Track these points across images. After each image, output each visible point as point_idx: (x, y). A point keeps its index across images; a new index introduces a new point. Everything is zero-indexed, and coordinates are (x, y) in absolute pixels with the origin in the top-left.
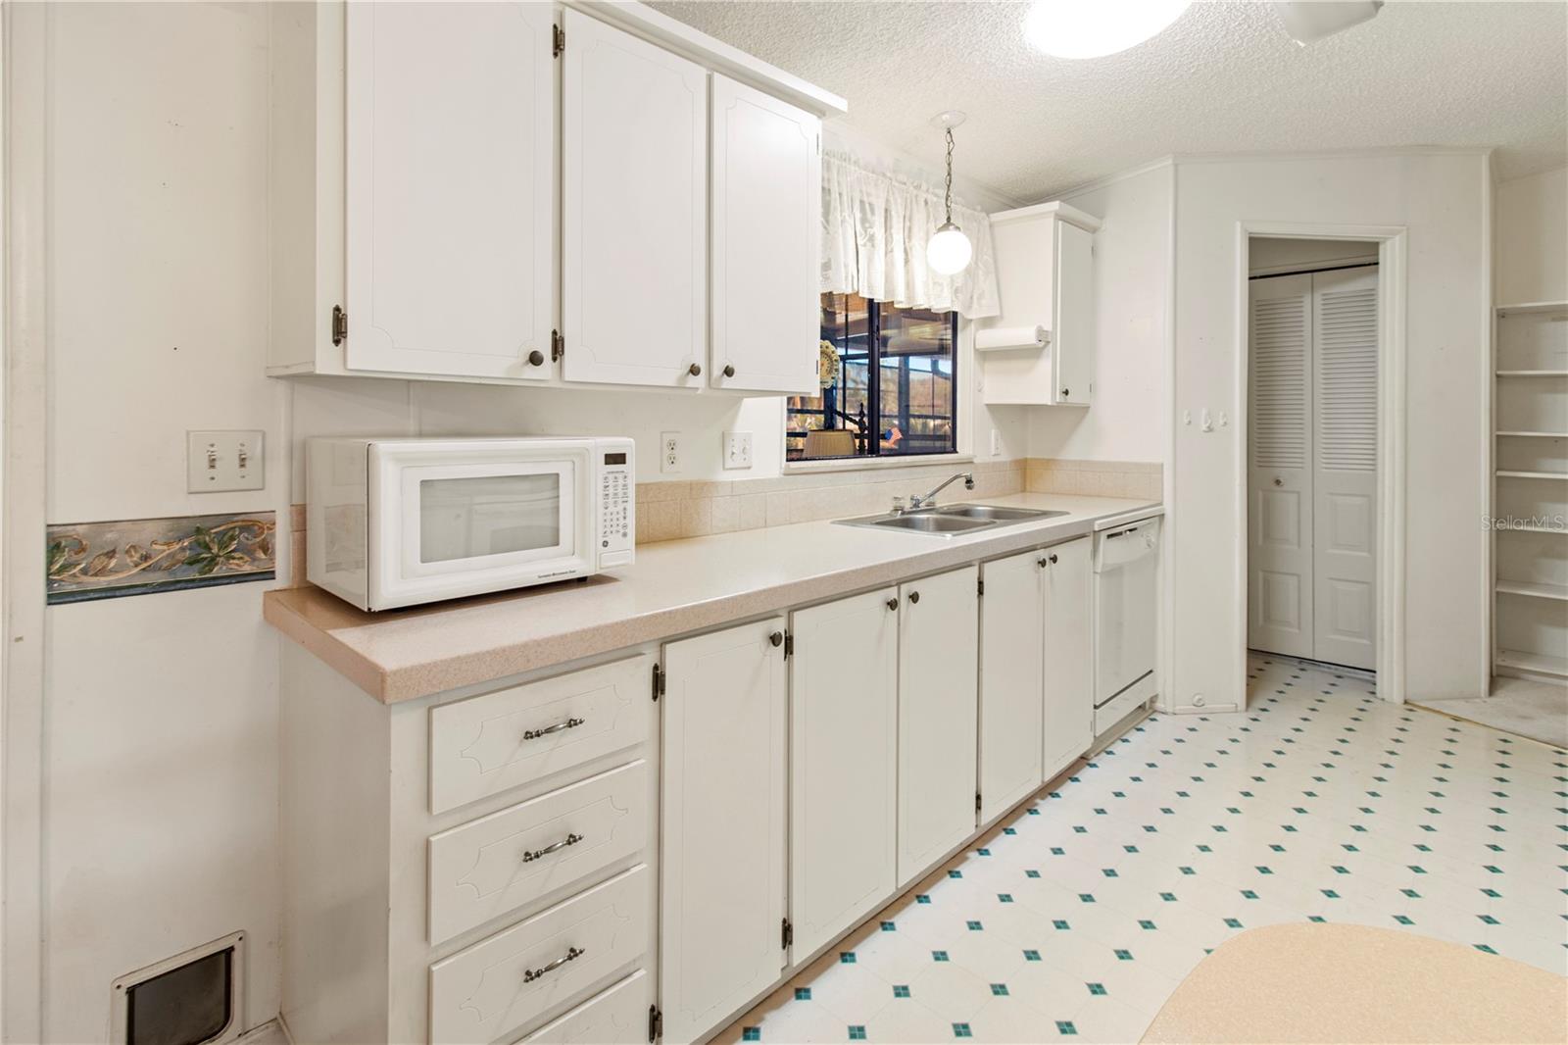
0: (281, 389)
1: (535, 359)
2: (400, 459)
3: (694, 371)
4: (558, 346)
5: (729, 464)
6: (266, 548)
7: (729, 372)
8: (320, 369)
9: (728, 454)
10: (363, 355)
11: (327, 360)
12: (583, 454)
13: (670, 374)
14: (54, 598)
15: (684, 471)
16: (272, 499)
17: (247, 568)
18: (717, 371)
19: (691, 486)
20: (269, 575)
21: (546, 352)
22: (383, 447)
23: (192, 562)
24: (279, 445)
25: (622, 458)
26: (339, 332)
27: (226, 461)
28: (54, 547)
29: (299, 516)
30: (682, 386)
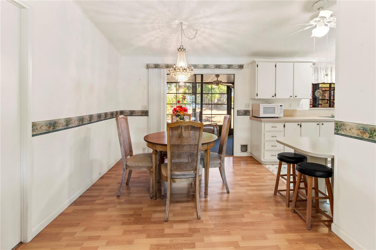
0: (251, 99)
1: (273, 96)
2: (262, 105)
3: (291, 97)
4: (275, 95)
5: (299, 107)
6: (250, 113)
7: (296, 96)
8: (256, 98)
9: (299, 106)
10: (259, 97)
12: (278, 105)
13: (288, 97)
15: (292, 108)
16: (250, 109)
17: (248, 114)
18: (294, 96)
19: (293, 110)
20: (250, 115)
21: (274, 96)
22: (260, 104)
23: (245, 113)
24: (251, 104)
25: (282, 106)
26: (257, 95)
27: (247, 106)
28: (237, 112)
29: (252, 110)
30: (289, 98)
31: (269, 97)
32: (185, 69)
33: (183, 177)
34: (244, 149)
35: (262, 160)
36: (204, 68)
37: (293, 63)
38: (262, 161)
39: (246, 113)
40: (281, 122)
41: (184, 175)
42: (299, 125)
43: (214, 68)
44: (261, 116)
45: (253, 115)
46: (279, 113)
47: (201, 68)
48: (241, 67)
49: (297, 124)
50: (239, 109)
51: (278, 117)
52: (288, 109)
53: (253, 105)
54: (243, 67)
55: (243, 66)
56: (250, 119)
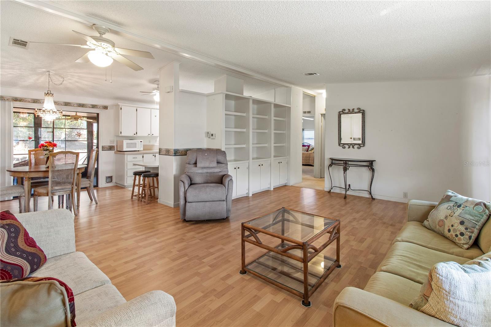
0: (115, 137)
1: (135, 134)
2: (125, 141)
3: (149, 135)
6: (114, 148)
7: (153, 135)
10: (123, 134)
11: (120, 135)
12: (138, 141)
14: (102, 150)
15: (151, 144)
16: (115, 145)
18: (152, 134)
20: (115, 150)
21: (136, 134)
22: (124, 141)
24: (115, 140)
25: (142, 142)
26: (121, 133)
27: (112, 142)
28: (102, 147)
29: (117, 146)
30: (148, 136)
31: (131, 134)
32: (55, 112)
33: (62, 190)
34: (109, 180)
35: (125, 184)
36: (65, 105)
37: (150, 109)
38: (125, 186)
39: (111, 148)
40: (141, 154)
41: (62, 189)
42: (153, 155)
43: (77, 107)
44: (124, 150)
45: (118, 150)
46: (139, 147)
47: (61, 105)
48: (106, 108)
49: (152, 155)
50: (104, 145)
51: (139, 151)
52: (148, 144)
53: (117, 142)
54: (107, 109)
55: (107, 107)
56: (115, 153)
